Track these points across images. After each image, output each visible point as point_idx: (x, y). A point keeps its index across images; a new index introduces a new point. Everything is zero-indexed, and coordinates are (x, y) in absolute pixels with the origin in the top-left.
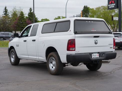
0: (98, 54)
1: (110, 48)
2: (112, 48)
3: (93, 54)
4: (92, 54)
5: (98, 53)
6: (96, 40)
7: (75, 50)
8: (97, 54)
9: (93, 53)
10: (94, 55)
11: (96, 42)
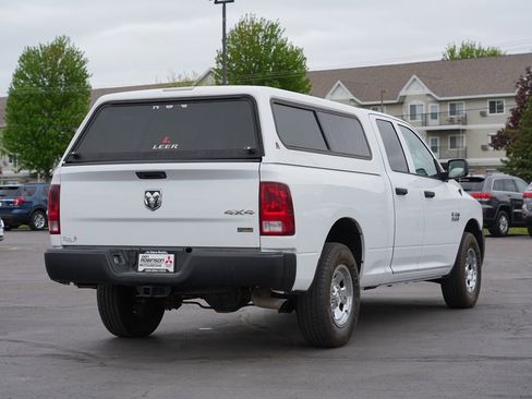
0: (172, 256)
1: (240, 230)
2: (250, 230)
3: (143, 252)
4: (141, 255)
5: (169, 252)
6: (152, 192)
7: (59, 232)
8: (165, 256)
9: (143, 250)
10: (149, 260)
11: (152, 200)
